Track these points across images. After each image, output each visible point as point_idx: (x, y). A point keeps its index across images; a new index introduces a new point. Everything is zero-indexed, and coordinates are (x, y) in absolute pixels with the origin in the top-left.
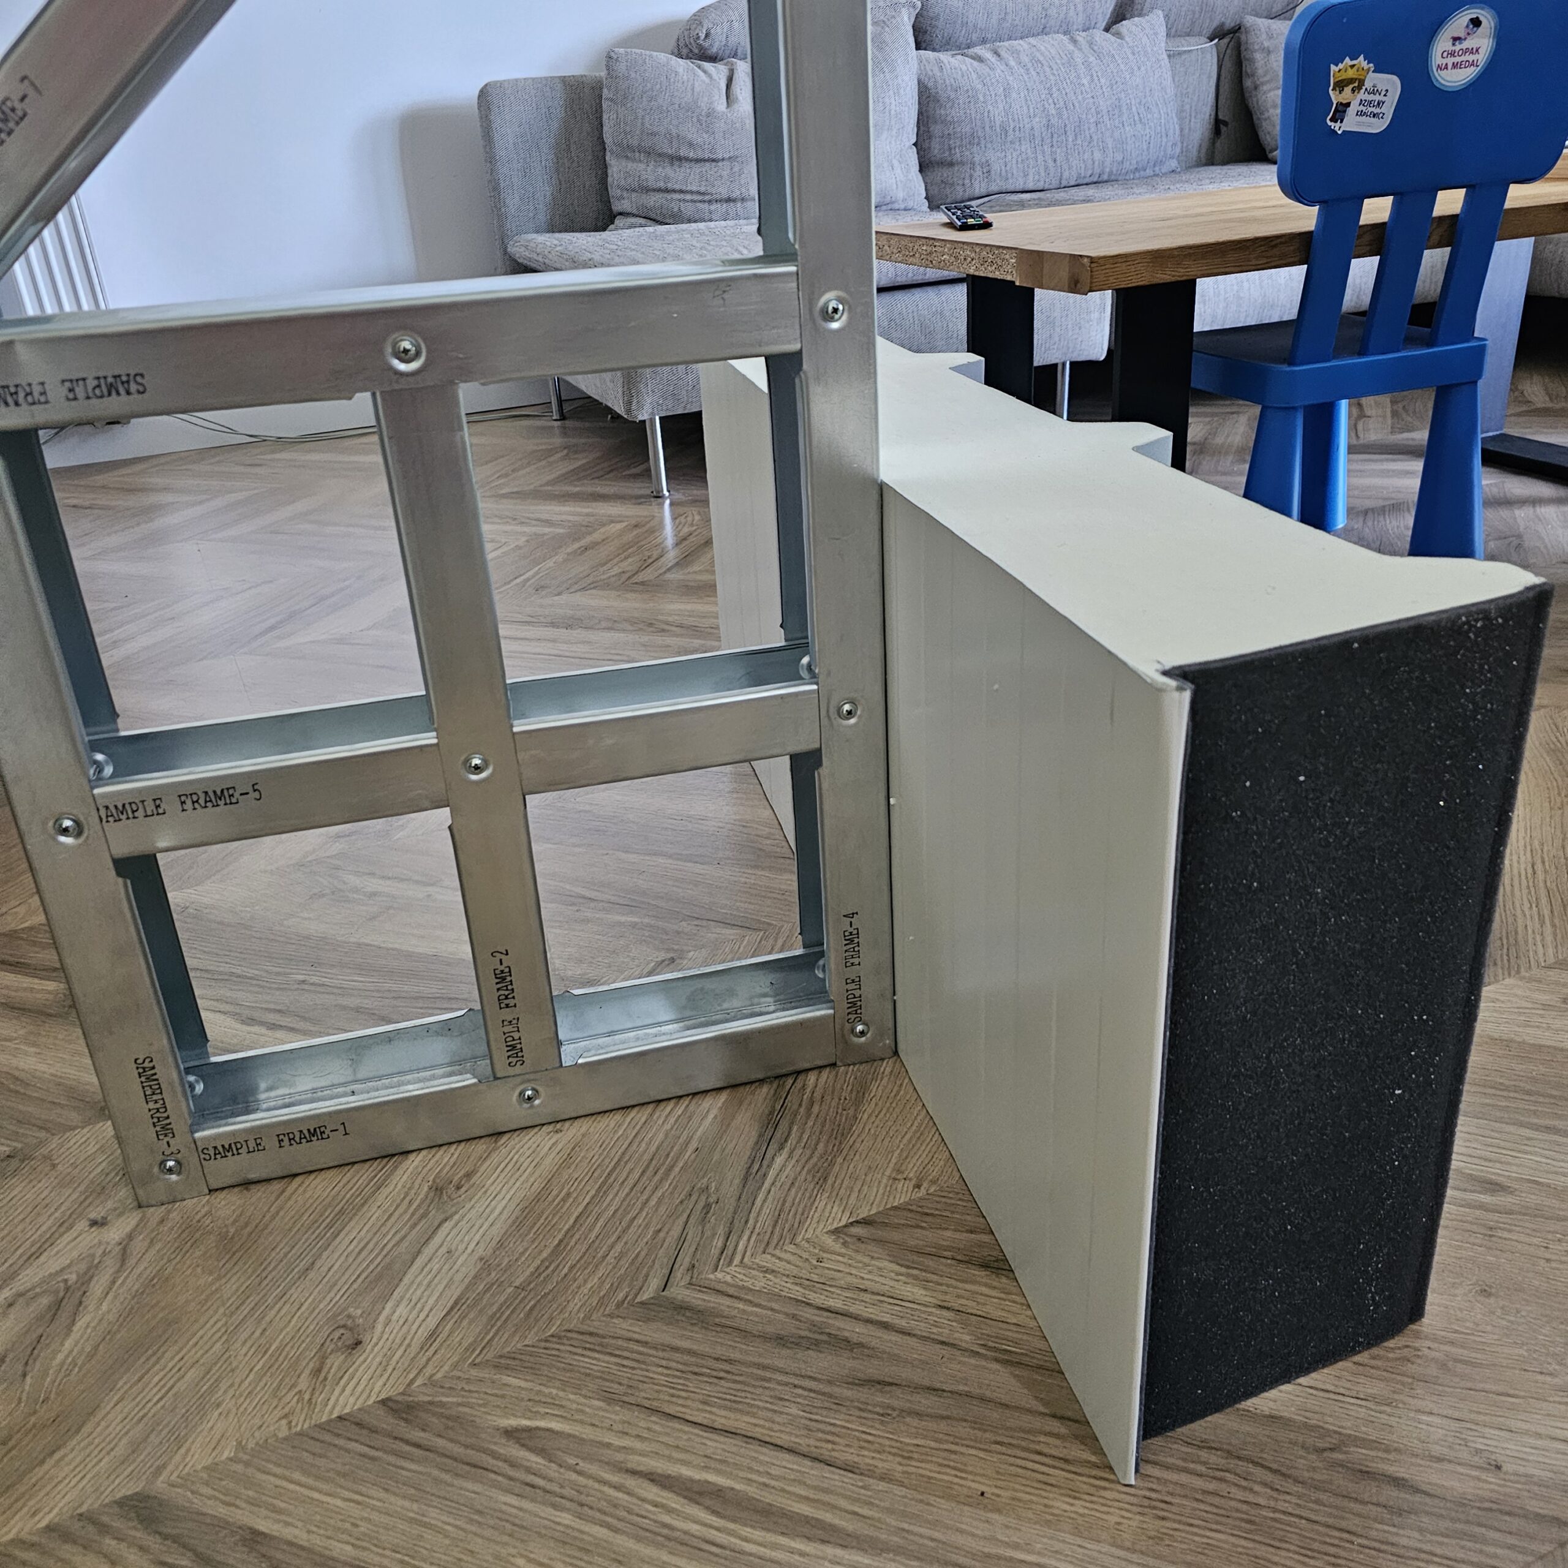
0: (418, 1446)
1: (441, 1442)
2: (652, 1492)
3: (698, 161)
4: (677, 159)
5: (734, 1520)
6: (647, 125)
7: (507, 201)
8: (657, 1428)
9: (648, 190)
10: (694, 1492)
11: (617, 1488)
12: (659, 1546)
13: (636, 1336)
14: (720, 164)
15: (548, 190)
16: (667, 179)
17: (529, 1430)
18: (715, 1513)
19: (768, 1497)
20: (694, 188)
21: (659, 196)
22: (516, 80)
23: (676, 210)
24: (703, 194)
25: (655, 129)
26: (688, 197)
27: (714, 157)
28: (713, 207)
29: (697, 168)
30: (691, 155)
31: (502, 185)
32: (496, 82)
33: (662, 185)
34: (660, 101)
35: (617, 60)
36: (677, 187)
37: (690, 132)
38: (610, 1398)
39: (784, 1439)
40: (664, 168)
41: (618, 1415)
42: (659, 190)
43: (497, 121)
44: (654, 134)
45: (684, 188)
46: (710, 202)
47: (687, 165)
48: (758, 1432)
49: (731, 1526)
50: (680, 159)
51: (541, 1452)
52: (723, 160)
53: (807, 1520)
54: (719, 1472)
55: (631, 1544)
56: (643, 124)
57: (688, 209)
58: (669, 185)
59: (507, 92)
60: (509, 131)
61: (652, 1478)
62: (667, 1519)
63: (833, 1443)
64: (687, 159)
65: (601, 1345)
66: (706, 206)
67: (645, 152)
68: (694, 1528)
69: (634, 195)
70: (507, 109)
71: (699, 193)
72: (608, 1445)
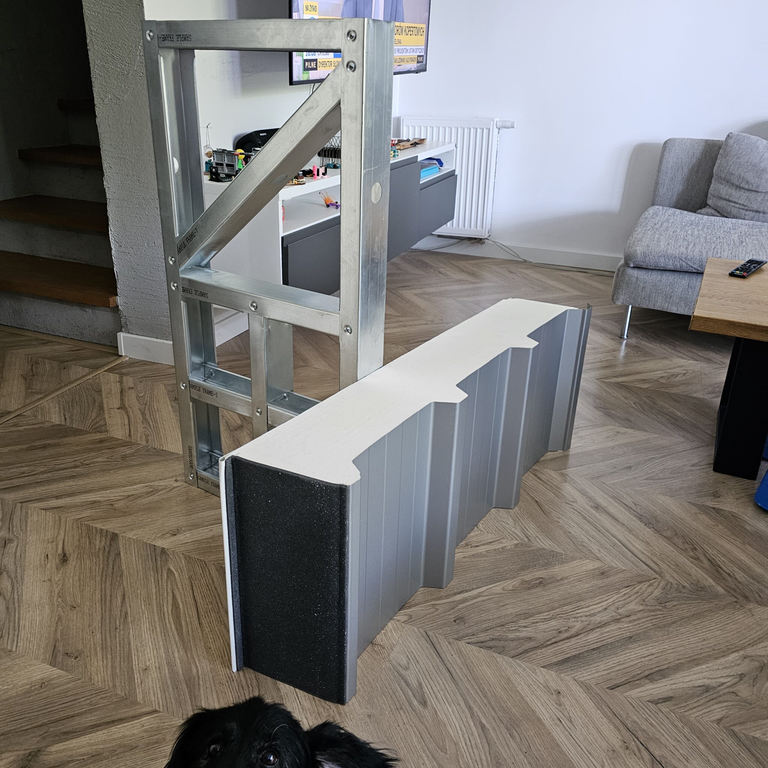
0: (156, 560)
1: (159, 562)
2: (170, 598)
3: (749, 190)
4: (739, 187)
5: (172, 614)
6: (731, 170)
7: (660, 190)
8: (188, 589)
9: (721, 198)
10: (175, 605)
11: (167, 593)
12: (157, 607)
13: (211, 571)
14: (759, 194)
15: (681, 188)
16: (731, 195)
17: (172, 572)
18: (172, 610)
19: (182, 615)
20: (742, 202)
21: (725, 202)
22: (683, 139)
23: (729, 210)
24: (745, 206)
25: (734, 172)
26: (737, 206)
27: (758, 190)
28: (747, 213)
29: (747, 194)
30: (746, 187)
31: (660, 182)
32: (673, 139)
33: (727, 197)
34: (742, 160)
35: (731, 138)
36: (733, 200)
37: (750, 176)
38: (190, 578)
39: (200, 610)
40: (732, 189)
41: (187, 582)
42: (725, 200)
43: (667, 155)
44: (732, 174)
45: (737, 201)
46: (747, 210)
47: (743, 191)
48: (199, 604)
49: (170, 615)
50: (740, 188)
51: (168, 577)
52: (761, 192)
53: (181, 625)
54: (183, 605)
55: (155, 603)
56: (729, 169)
57: (734, 211)
58: (731, 199)
59: (676, 144)
60: (671, 160)
61: (174, 597)
62: (165, 604)
63: (206, 618)
64: (743, 188)
65: (204, 568)
66: (744, 212)
67: (726, 181)
68: (166, 609)
69: (715, 199)
70: (673, 151)
71: (743, 205)
72: (177, 585)
